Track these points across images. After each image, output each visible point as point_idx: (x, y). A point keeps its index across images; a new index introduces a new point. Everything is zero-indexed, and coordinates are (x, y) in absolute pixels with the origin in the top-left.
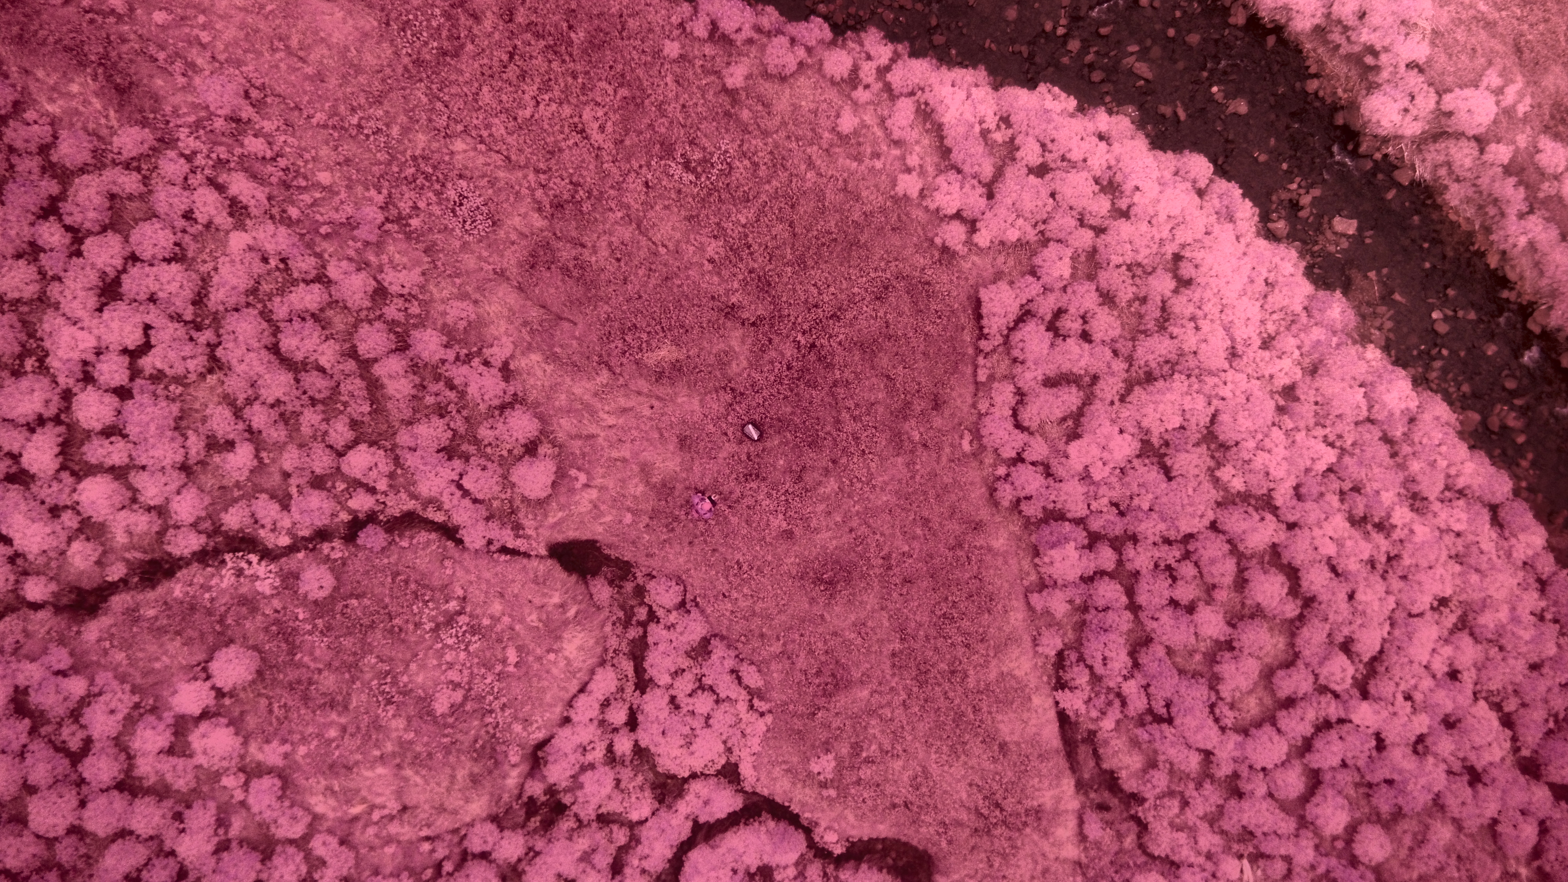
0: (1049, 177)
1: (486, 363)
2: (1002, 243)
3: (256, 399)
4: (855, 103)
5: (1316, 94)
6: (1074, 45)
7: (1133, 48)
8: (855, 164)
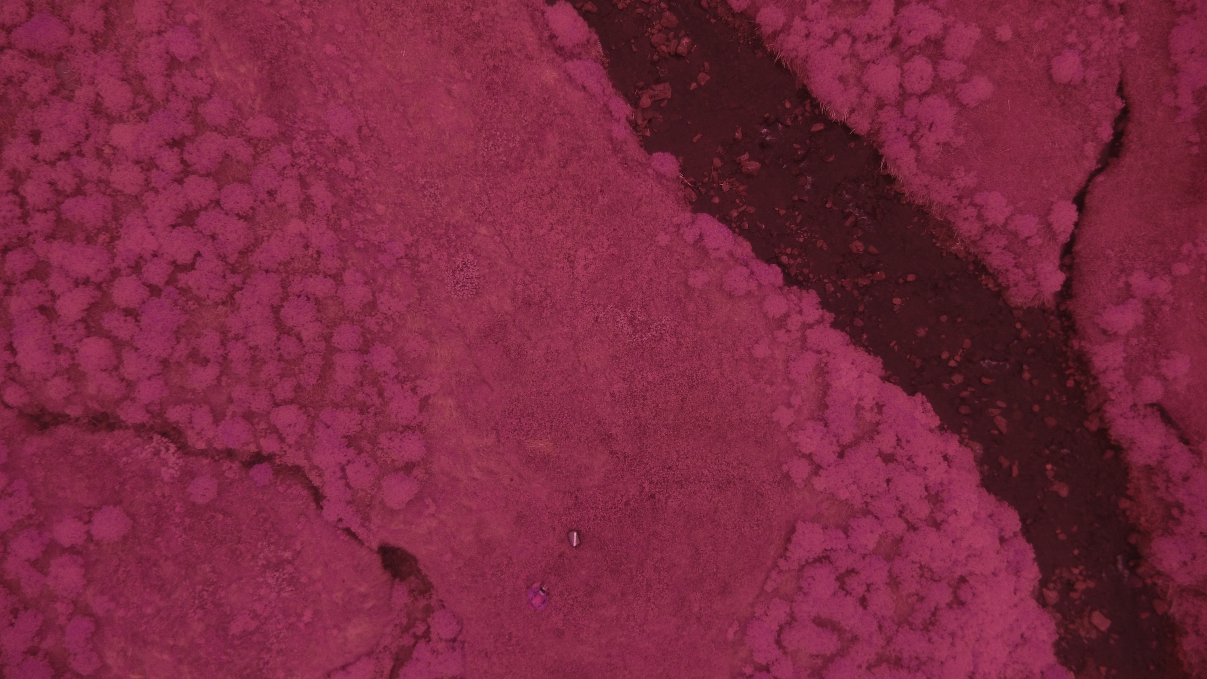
0: (892, 466)
1: (414, 390)
2: (833, 495)
3: (243, 338)
4: (774, 339)
5: (1125, 511)
6: (957, 376)
7: (1001, 404)
8: (752, 381)
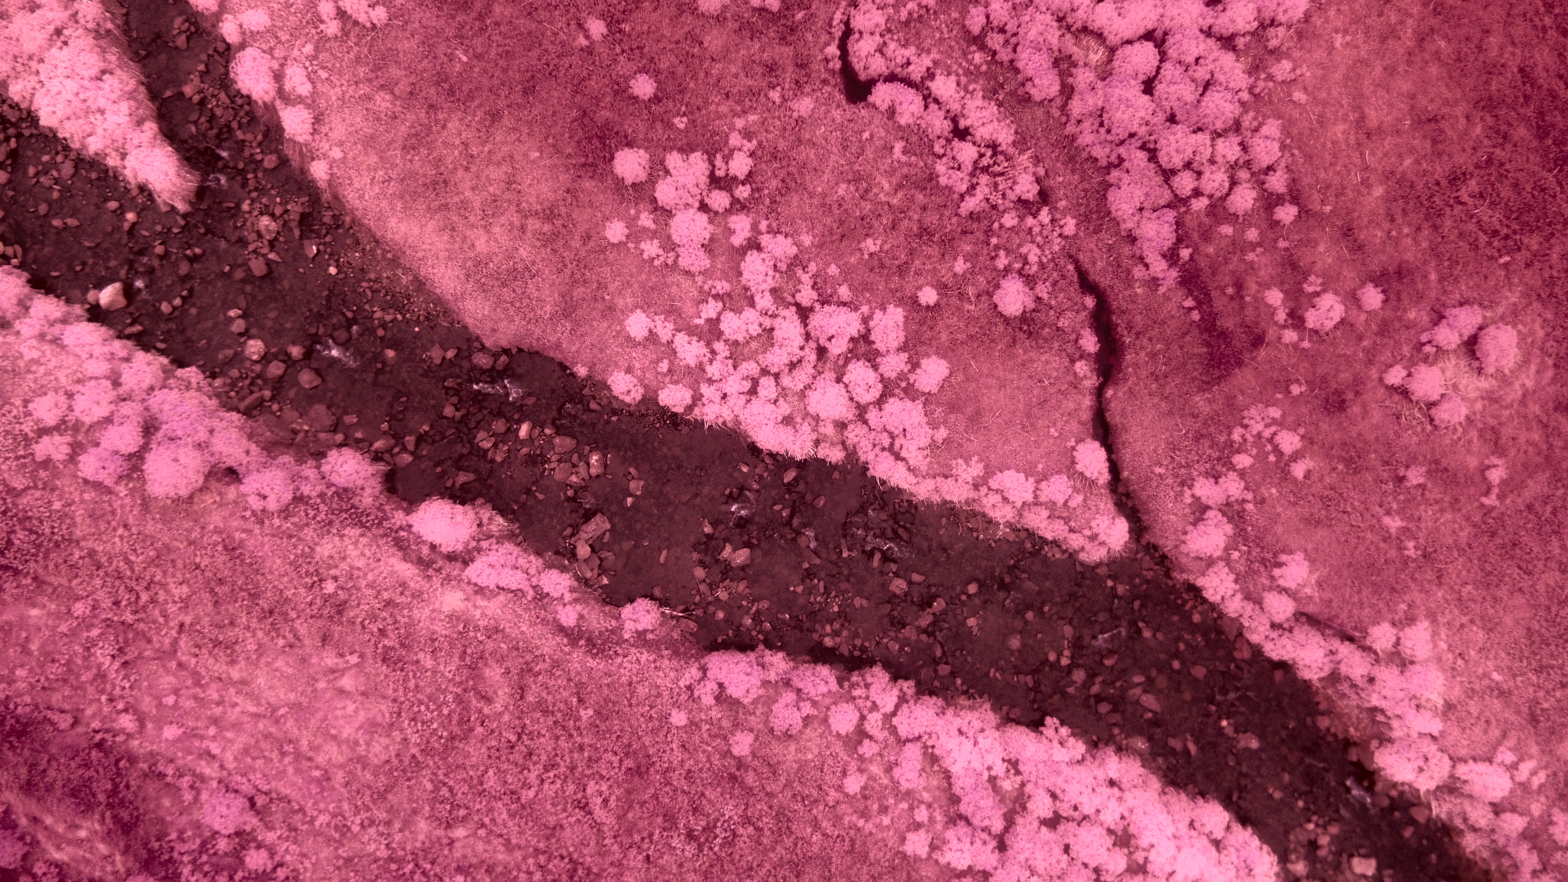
0: (1061, 828)
4: (861, 758)
5: (1328, 730)
6: (1079, 676)
7: (1138, 679)
8: (862, 821)
